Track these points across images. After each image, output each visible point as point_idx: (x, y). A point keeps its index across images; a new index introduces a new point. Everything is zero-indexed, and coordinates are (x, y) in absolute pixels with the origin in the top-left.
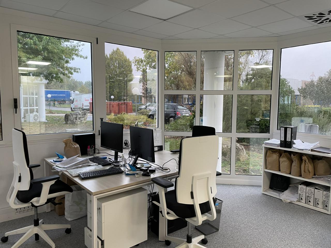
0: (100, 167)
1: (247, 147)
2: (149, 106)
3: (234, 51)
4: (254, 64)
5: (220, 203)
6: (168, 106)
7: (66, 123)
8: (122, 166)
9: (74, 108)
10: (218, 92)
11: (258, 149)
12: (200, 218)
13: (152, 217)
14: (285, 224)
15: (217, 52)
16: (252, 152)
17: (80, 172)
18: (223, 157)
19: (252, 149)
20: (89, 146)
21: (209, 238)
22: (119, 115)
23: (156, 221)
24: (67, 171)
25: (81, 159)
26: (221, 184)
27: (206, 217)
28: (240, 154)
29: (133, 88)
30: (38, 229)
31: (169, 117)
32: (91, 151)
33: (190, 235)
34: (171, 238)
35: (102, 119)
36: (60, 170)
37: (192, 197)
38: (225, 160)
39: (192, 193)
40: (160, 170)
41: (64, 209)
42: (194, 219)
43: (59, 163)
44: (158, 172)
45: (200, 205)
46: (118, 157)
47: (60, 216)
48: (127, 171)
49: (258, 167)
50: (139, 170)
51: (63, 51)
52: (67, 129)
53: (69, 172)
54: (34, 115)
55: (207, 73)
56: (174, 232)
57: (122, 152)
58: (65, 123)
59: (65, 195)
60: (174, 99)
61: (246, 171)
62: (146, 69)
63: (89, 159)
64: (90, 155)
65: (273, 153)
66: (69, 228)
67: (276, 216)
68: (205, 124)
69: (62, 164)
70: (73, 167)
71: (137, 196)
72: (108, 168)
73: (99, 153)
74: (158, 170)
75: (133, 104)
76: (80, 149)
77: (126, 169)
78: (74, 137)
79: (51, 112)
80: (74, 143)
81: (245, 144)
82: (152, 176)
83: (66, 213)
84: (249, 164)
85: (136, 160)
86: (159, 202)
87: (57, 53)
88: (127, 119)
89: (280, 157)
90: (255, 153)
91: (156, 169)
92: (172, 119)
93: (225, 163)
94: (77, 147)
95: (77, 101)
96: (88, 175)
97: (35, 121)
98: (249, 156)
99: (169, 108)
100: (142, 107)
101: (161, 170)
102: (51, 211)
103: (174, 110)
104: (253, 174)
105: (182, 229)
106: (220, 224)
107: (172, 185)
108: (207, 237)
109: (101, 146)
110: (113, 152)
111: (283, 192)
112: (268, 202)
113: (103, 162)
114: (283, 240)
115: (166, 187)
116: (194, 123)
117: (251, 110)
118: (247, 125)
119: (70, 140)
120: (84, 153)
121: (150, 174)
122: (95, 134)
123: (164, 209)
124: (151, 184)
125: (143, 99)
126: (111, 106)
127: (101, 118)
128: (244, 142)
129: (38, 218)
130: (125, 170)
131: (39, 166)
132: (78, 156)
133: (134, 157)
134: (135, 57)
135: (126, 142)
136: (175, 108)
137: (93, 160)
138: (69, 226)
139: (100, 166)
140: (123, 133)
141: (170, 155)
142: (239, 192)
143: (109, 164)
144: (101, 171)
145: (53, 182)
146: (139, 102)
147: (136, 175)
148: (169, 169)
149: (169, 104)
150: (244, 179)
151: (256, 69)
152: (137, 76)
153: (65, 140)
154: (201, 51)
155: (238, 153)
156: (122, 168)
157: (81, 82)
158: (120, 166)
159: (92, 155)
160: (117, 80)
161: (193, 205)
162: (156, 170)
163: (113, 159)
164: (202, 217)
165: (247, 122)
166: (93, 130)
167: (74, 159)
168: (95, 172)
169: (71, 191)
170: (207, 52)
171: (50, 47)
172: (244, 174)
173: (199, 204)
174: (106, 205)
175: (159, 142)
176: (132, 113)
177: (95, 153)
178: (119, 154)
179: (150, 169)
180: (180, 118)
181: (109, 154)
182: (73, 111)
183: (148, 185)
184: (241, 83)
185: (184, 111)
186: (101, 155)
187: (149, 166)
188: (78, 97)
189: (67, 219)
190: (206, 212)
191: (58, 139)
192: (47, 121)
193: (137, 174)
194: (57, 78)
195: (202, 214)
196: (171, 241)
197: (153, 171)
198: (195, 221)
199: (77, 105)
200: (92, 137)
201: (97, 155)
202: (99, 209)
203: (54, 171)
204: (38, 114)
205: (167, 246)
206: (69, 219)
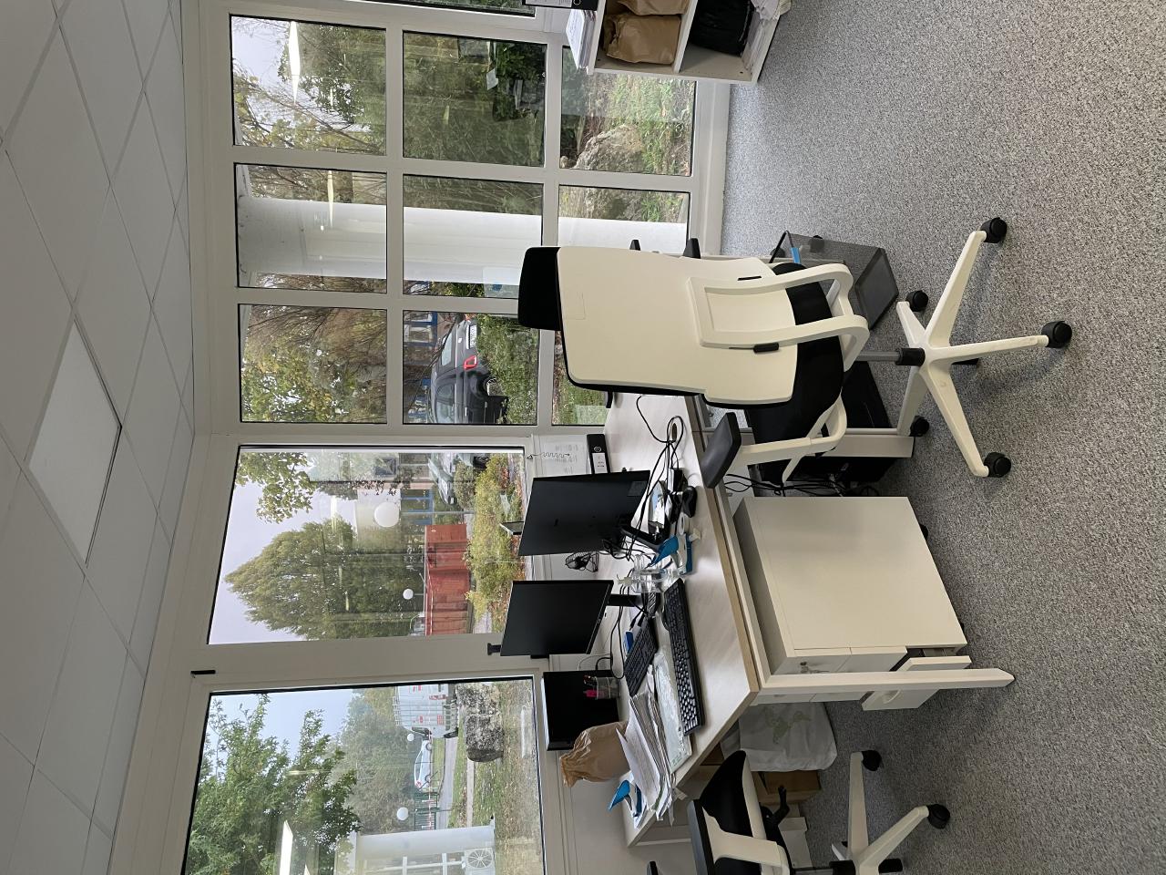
0: (663, 659)
1: (594, 125)
2: (441, 468)
3: (235, 164)
4: (284, 80)
5: (791, 242)
6: (443, 401)
7: (502, 756)
8: (659, 585)
9: (448, 729)
10: (395, 224)
11: (601, 83)
12: (845, 321)
13: (832, 479)
14: (865, 12)
15: (242, 226)
16: (611, 107)
17: (679, 730)
18: (627, 213)
19: (598, 103)
20: (587, 692)
21: (907, 285)
22: (476, 575)
23: (847, 465)
24: (675, 773)
25: (632, 722)
26: (723, 230)
27: (840, 299)
28: (617, 153)
29: (374, 521)
30: (864, 863)
31: (482, 399)
32: (602, 687)
33: (896, 355)
34: (905, 420)
35: (492, 649)
36: (668, 797)
37: (773, 347)
38: (638, 206)
39: (759, 349)
40: (674, 452)
41: (798, 771)
42: (845, 341)
43: (644, 797)
44: (682, 457)
45: (800, 320)
46: (626, 593)
47: (823, 786)
48: (678, 566)
49: (665, 89)
50: (673, 526)
51: (242, 778)
52: (521, 753)
53: (678, 765)
54: (469, 867)
55: (321, 258)
56: (885, 402)
57: (611, 583)
58: (499, 760)
59: (753, 773)
60: (415, 379)
61: (679, 135)
62: (303, 474)
63: (631, 695)
64: (619, 688)
65: (618, 38)
66: (861, 757)
67: (837, 40)
68: (513, 278)
69: (648, 789)
70: (659, 752)
71: (762, 534)
72: (663, 632)
73: (611, 658)
74: (675, 459)
75: (434, 523)
76: (596, 728)
77: (668, 568)
78: (555, 745)
79: (460, 807)
80: (576, 746)
81: (581, 129)
82: (696, 480)
83: (814, 767)
84: (653, 124)
85: (638, 535)
86: (786, 462)
87: (250, 801)
88: (489, 546)
89: (632, 14)
90: (614, 96)
91: (672, 468)
92: (488, 388)
93: (648, 205)
94: (592, 736)
95: (421, 718)
96: (689, 703)
97: (492, 861)
98: (623, 121)
99: (449, 396)
100: (446, 489)
101: (674, 450)
102: (802, 814)
103: (458, 380)
104: (688, 109)
105: (874, 376)
106: (861, 241)
107: (731, 418)
108: (904, 292)
109: (589, 653)
110: (611, 611)
111: (753, 9)
112: (788, 64)
113: (642, 649)
114: (920, 25)
115: (736, 442)
116: (506, 316)
117: (458, 102)
118: (511, 118)
119: (565, 762)
120: (609, 711)
121: (689, 489)
122: (545, 674)
123: (812, 446)
124: (723, 488)
125: (413, 486)
126: (440, 606)
127: (489, 654)
128: (572, 131)
129: (828, 865)
130: (675, 572)
131: (653, 865)
132: (623, 732)
133: (628, 539)
134: (260, 515)
135: (573, 564)
136: (450, 375)
137: (636, 681)
138: (857, 759)
139: (657, 660)
140: (542, 579)
141: (621, 410)
142: (751, 167)
143: (652, 625)
144: (677, 657)
145: (712, 822)
146: (427, 502)
147: (691, 539)
148: (673, 419)
149: (433, 394)
150: (708, 145)
151: (302, 73)
152: (329, 509)
153: (567, 779)
154: (238, 286)
155: (613, 158)
156: (668, 583)
157: (351, 704)
158: (659, 591)
159: (618, 683)
160: (348, 579)
161: (801, 346)
162: (675, 466)
163: (633, 612)
164: (842, 315)
165: (503, 119)
166: (531, 678)
167: (631, 747)
168: (678, 678)
169: (740, 757)
170: (240, 263)
171: (225, 824)
172: (688, 143)
173: (797, 324)
174: (794, 644)
175: (573, 444)
176: (465, 526)
177: (609, 673)
178: (615, 591)
179: (670, 488)
180: (488, 361)
181: (617, 624)
182: (457, 729)
183: (725, 496)
184: (355, 128)
185: (461, 345)
186: (620, 655)
187: (659, 490)
188: (408, 713)
189: (832, 763)
190: (824, 297)
191: (562, 801)
192: (493, 821)
193: (687, 533)
194: (340, 795)
195: (831, 316)
196: (916, 417)
197: (680, 477)
198: (853, 340)
199: (435, 717)
200: (555, 682)
201: (619, 664)
202: (805, 666)
203: (671, 814)
204: (467, 854)
205: (931, 429)
206: (833, 755)
